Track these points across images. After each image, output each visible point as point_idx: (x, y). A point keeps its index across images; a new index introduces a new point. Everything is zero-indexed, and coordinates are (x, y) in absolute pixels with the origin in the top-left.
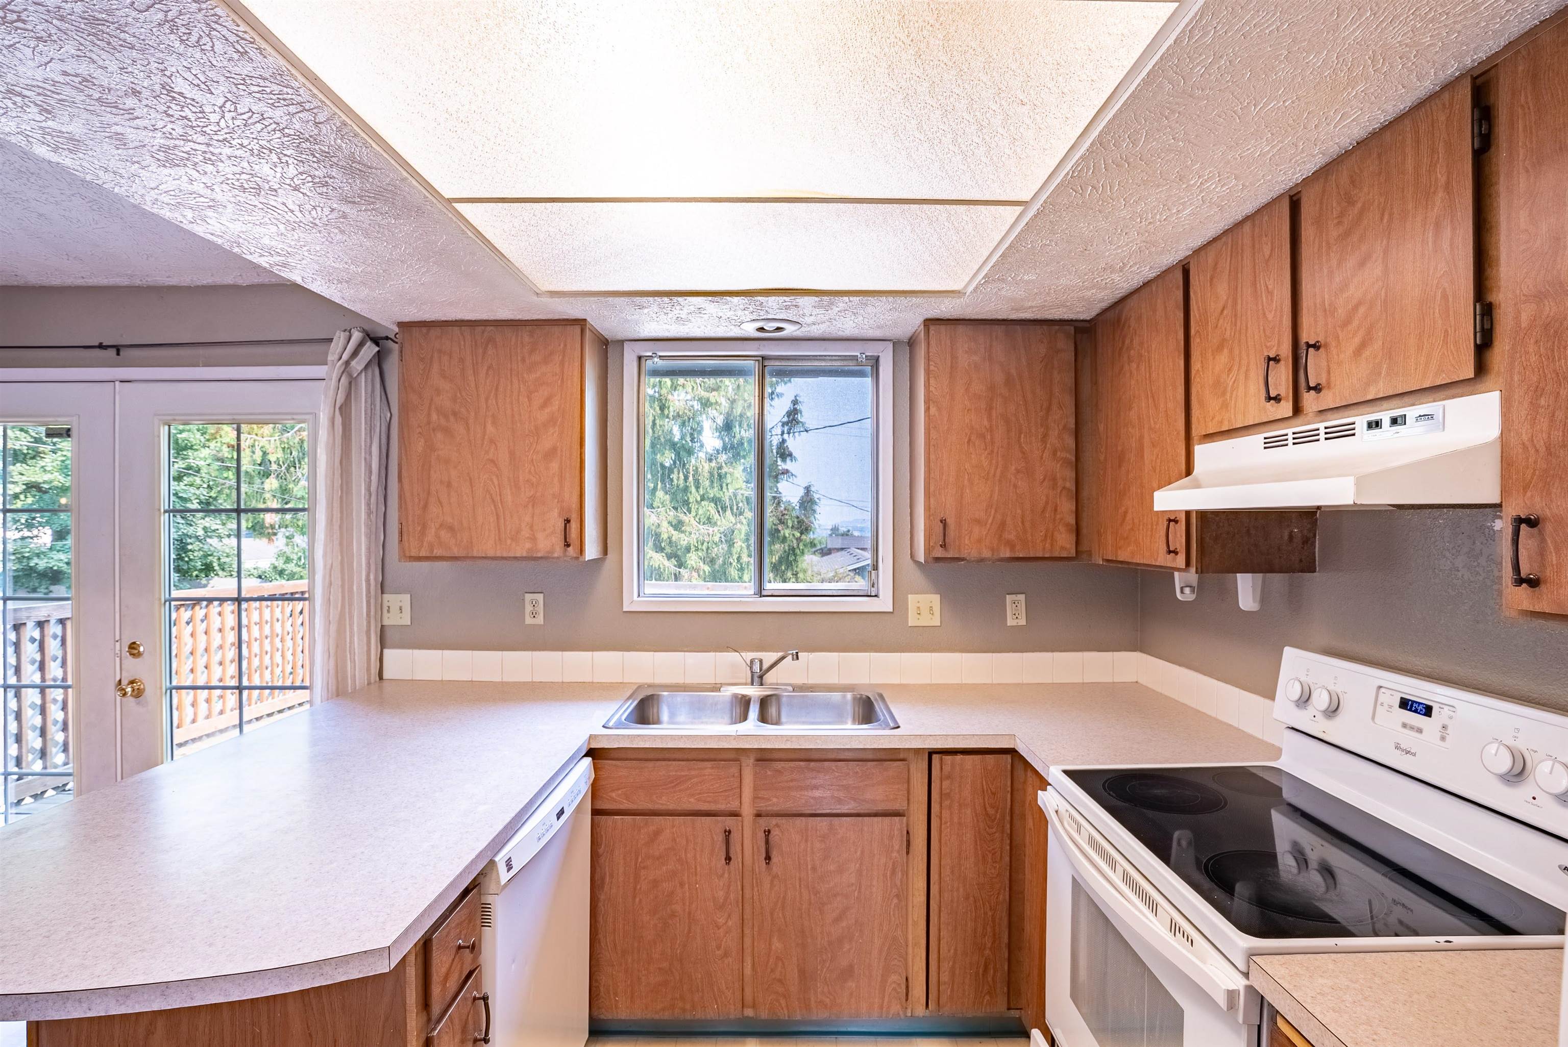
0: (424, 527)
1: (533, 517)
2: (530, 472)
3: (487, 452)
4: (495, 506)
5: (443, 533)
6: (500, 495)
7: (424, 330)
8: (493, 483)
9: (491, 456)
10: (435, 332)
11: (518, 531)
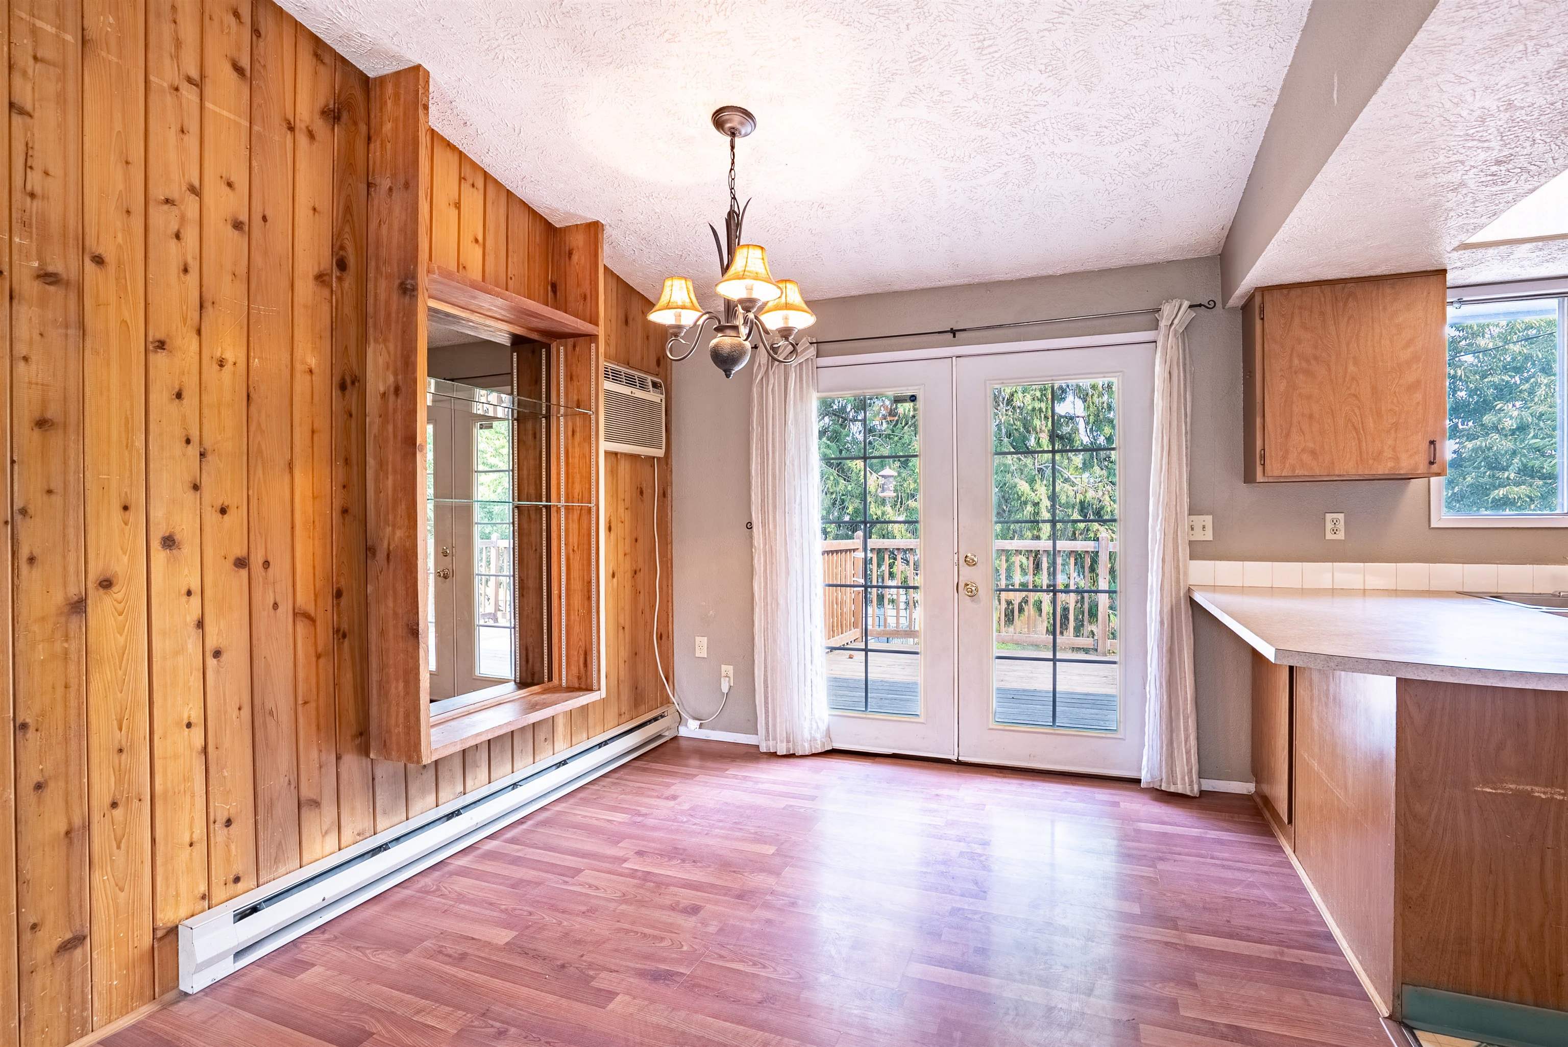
0: (1287, 452)
1: (1395, 440)
2: (1392, 402)
3: (1349, 388)
4: (1357, 433)
5: (1306, 457)
6: (1362, 424)
7: (1285, 291)
8: (1355, 414)
9: (1353, 391)
10: (1294, 293)
11: (1381, 453)
